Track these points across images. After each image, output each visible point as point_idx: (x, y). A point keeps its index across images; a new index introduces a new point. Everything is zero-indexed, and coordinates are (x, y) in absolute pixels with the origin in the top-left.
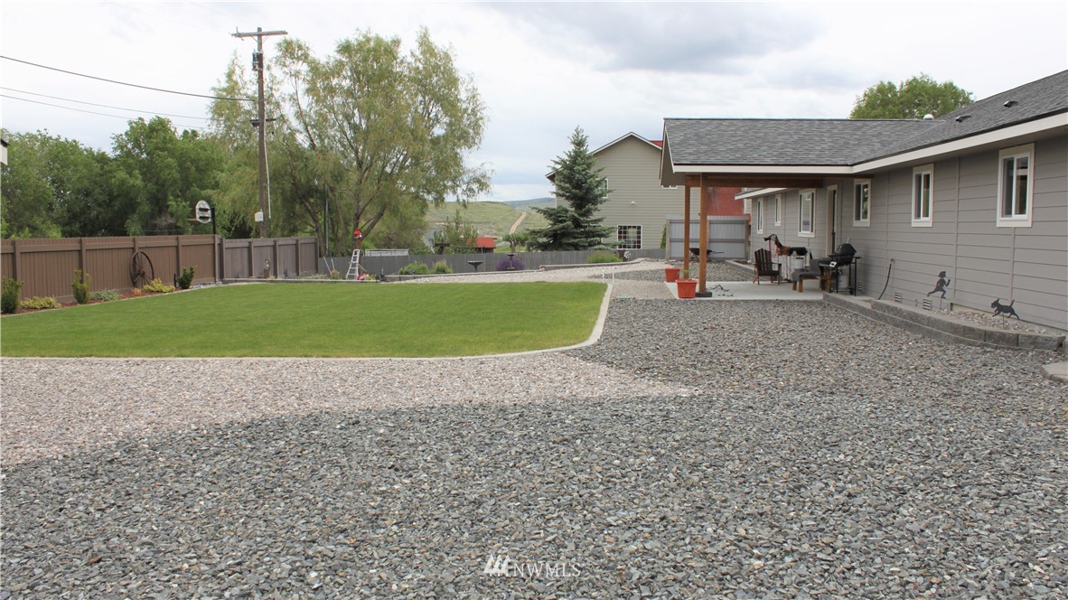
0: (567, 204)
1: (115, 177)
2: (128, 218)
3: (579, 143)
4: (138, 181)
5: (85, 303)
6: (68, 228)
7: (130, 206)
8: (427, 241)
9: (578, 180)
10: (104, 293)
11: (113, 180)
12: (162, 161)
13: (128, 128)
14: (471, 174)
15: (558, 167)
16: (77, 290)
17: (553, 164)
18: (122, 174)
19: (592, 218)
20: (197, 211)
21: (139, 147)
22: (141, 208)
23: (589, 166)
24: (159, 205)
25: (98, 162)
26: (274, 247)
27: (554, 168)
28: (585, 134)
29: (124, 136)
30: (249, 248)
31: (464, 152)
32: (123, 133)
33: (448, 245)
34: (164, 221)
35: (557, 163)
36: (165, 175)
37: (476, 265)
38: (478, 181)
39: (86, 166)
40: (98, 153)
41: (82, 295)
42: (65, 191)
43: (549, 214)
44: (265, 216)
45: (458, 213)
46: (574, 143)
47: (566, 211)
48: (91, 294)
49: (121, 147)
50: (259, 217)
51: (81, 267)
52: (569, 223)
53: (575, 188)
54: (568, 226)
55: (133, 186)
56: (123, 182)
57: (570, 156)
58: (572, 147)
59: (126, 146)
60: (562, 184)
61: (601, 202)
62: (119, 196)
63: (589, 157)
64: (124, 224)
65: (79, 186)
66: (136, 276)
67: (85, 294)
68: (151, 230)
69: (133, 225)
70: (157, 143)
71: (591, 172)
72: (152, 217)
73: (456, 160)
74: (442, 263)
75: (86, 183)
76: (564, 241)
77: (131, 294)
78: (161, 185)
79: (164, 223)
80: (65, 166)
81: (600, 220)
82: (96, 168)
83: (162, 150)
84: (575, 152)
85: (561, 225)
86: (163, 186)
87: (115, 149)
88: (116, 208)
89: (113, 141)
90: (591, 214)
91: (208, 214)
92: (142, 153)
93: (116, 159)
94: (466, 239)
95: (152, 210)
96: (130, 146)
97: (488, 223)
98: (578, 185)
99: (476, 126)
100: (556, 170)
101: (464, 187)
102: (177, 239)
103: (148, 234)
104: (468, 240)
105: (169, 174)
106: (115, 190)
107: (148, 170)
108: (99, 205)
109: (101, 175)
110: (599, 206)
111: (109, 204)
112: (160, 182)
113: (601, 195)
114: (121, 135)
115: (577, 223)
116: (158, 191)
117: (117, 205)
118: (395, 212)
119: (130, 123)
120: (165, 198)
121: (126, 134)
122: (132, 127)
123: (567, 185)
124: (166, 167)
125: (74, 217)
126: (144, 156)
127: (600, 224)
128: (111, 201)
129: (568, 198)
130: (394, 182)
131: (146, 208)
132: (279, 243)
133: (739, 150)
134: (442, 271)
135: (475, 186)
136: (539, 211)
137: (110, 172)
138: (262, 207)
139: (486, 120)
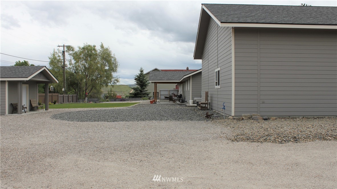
0: (139, 87)
3: (142, 71)
8: (102, 96)
9: (141, 81)
14: (114, 79)
15: (136, 77)
17: (135, 77)
19: (145, 90)
20: (51, 88)
23: (144, 77)
26: (68, 97)
27: (135, 78)
28: (143, 69)
30: (63, 97)
31: (113, 73)
33: (109, 97)
35: (136, 76)
37: (115, 100)
38: (116, 80)
43: (134, 89)
44: (65, 90)
45: (111, 89)
46: (140, 71)
47: (138, 88)
50: (63, 90)
52: (139, 91)
53: (140, 82)
54: (139, 92)
57: (139, 75)
58: (140, 72)
60: (137, 82)
61: (147, 86)
63: (144, 75)
71: (145, 79)
73: (111, 75)
74: (108, 100)
76: (138, 96)
81: (147, 90)
84: (140, 73)
85: (137, 92)
90: (145, 89)
91: (53, 89)
94: (113, 96)
97: (122, 92)
98: (141, 82)
99: (116, 67)
100: (136, 78)
101: (113, 82)
102: (52, 94)
104: (114, 96)
110: (147, 87)
113: (147, 84)
115: (141, 91)
118: (95, 88)
123: (139, 82)
127: (147, 91)
129: (139, 85)
130: (95, 81)
132: (69, 96)
133: (161, 77)
134: (108, 101)
135: (116, 82)
136: (132, 88)
138: (64, 87)
139: (118, 65)
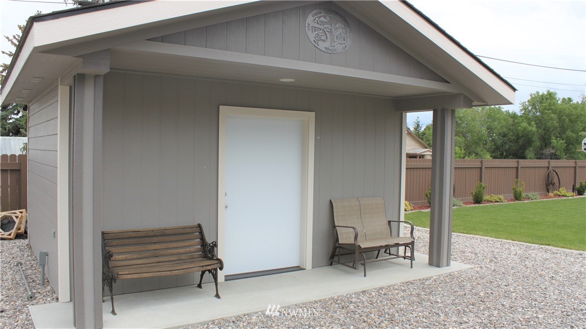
1: (520, 126)
2: (527, 149)
4: (534, 129)
5: (520, 200)
6: (494, 154)
7: (528, 142)
10: (530, 194)
11: (519, 128)
12: (548, 116)
13: (530, 98)
16: (516, 192)
18: (524, 124)
21: (535, 108)
22: (535, 144)
24: (546, 142)
25: (512, 118)
29: (527, 103)
32: (526, 101)
34: (548, 151)
36: (549, 124)
39: (505, 120)
40: (512, 113)
41: (518, 195)
42: (493, 134)
48: (524, 195)
49: (525, 109)
51: (517, 177)
55: (531, 131)
56: (525, 129)
59: (528, 108)
62: (522, 136)
64: (524, 152)
65: (501, 131)
66: (549, 185)
67: (520, 195)
68: (540, 156)
69: (530, 153)
70: (546, 106)
72: (541, 149)
75: (505, 130)
77: (547, 196)
78: (547, 130)
79: (548, 153)
80: (494, 120)
82: (511, 121)
83: (548, 110)
86: (548, 131)
87: (521, 110)
88: (521, 143)
89: (520, 106)
92: (537, 113)
93: (521, 116)
95: (541, 144)
96: (530, 108)
102: (575, 162)
103: (538, 158)
105: (552, 123)
106: (520, 133)
107: (540, 122)
108: (511, 142)
109: (513, 125)
111: (517, 141)
112: (547, 129)
114: (525, 102)
116: (545, 134)
117: (521, 142)
119: (531, 95)
120: (550, 138)
121: (528, 101)
122: (532, 97)
124: (550, 119)
125: (497, 148)
126: (538, 114)
128: (517, 139)
131: (538, 143)
137: (518, 123)
